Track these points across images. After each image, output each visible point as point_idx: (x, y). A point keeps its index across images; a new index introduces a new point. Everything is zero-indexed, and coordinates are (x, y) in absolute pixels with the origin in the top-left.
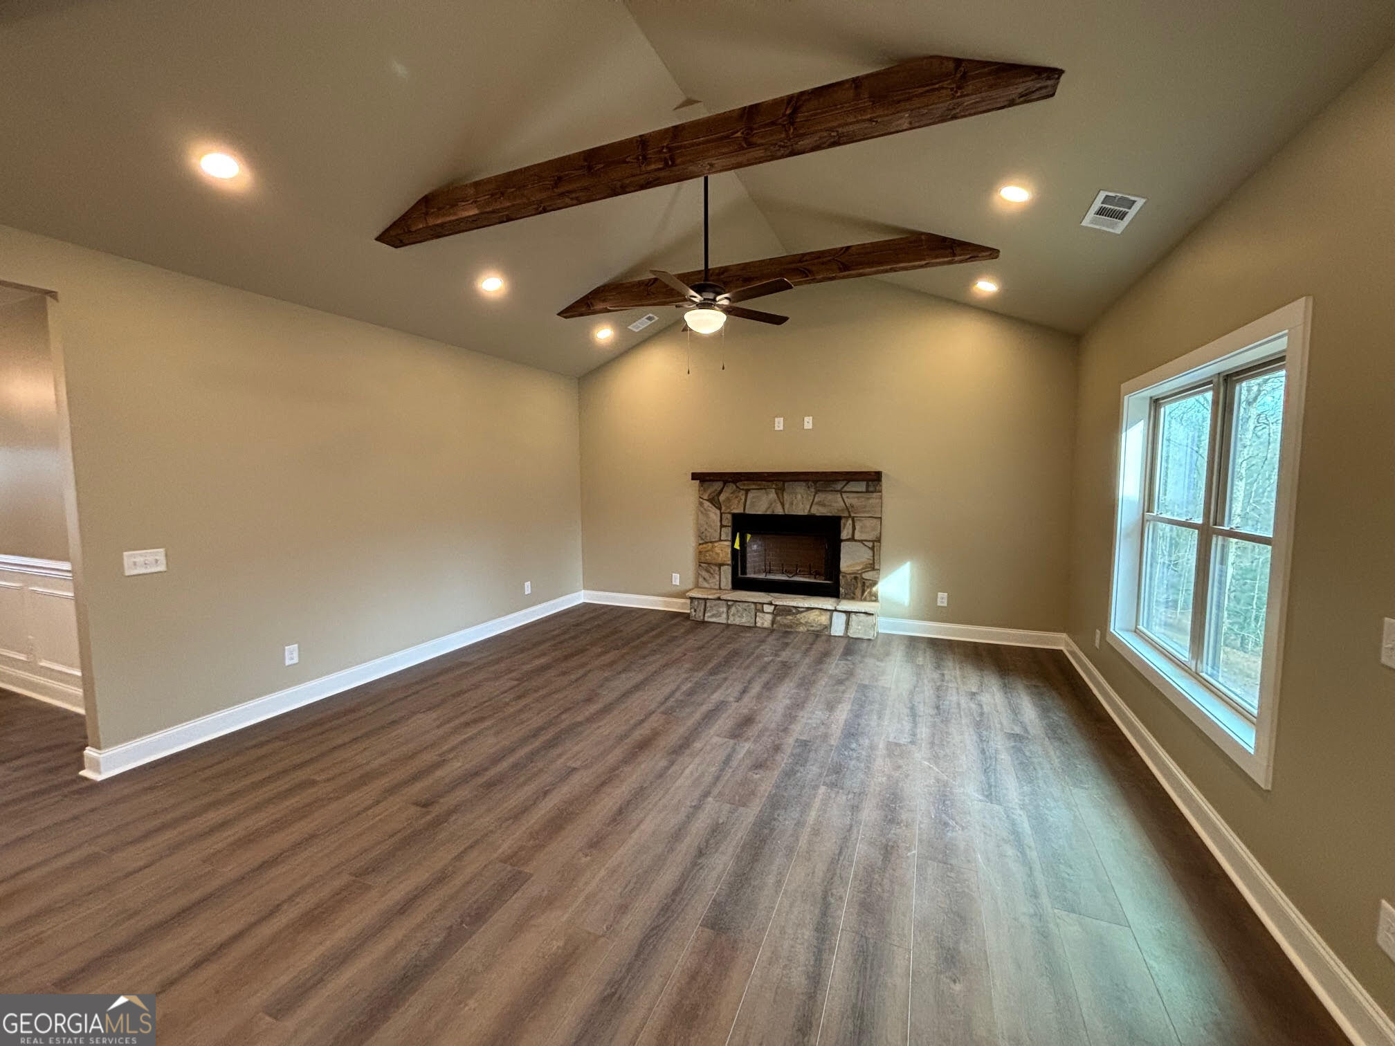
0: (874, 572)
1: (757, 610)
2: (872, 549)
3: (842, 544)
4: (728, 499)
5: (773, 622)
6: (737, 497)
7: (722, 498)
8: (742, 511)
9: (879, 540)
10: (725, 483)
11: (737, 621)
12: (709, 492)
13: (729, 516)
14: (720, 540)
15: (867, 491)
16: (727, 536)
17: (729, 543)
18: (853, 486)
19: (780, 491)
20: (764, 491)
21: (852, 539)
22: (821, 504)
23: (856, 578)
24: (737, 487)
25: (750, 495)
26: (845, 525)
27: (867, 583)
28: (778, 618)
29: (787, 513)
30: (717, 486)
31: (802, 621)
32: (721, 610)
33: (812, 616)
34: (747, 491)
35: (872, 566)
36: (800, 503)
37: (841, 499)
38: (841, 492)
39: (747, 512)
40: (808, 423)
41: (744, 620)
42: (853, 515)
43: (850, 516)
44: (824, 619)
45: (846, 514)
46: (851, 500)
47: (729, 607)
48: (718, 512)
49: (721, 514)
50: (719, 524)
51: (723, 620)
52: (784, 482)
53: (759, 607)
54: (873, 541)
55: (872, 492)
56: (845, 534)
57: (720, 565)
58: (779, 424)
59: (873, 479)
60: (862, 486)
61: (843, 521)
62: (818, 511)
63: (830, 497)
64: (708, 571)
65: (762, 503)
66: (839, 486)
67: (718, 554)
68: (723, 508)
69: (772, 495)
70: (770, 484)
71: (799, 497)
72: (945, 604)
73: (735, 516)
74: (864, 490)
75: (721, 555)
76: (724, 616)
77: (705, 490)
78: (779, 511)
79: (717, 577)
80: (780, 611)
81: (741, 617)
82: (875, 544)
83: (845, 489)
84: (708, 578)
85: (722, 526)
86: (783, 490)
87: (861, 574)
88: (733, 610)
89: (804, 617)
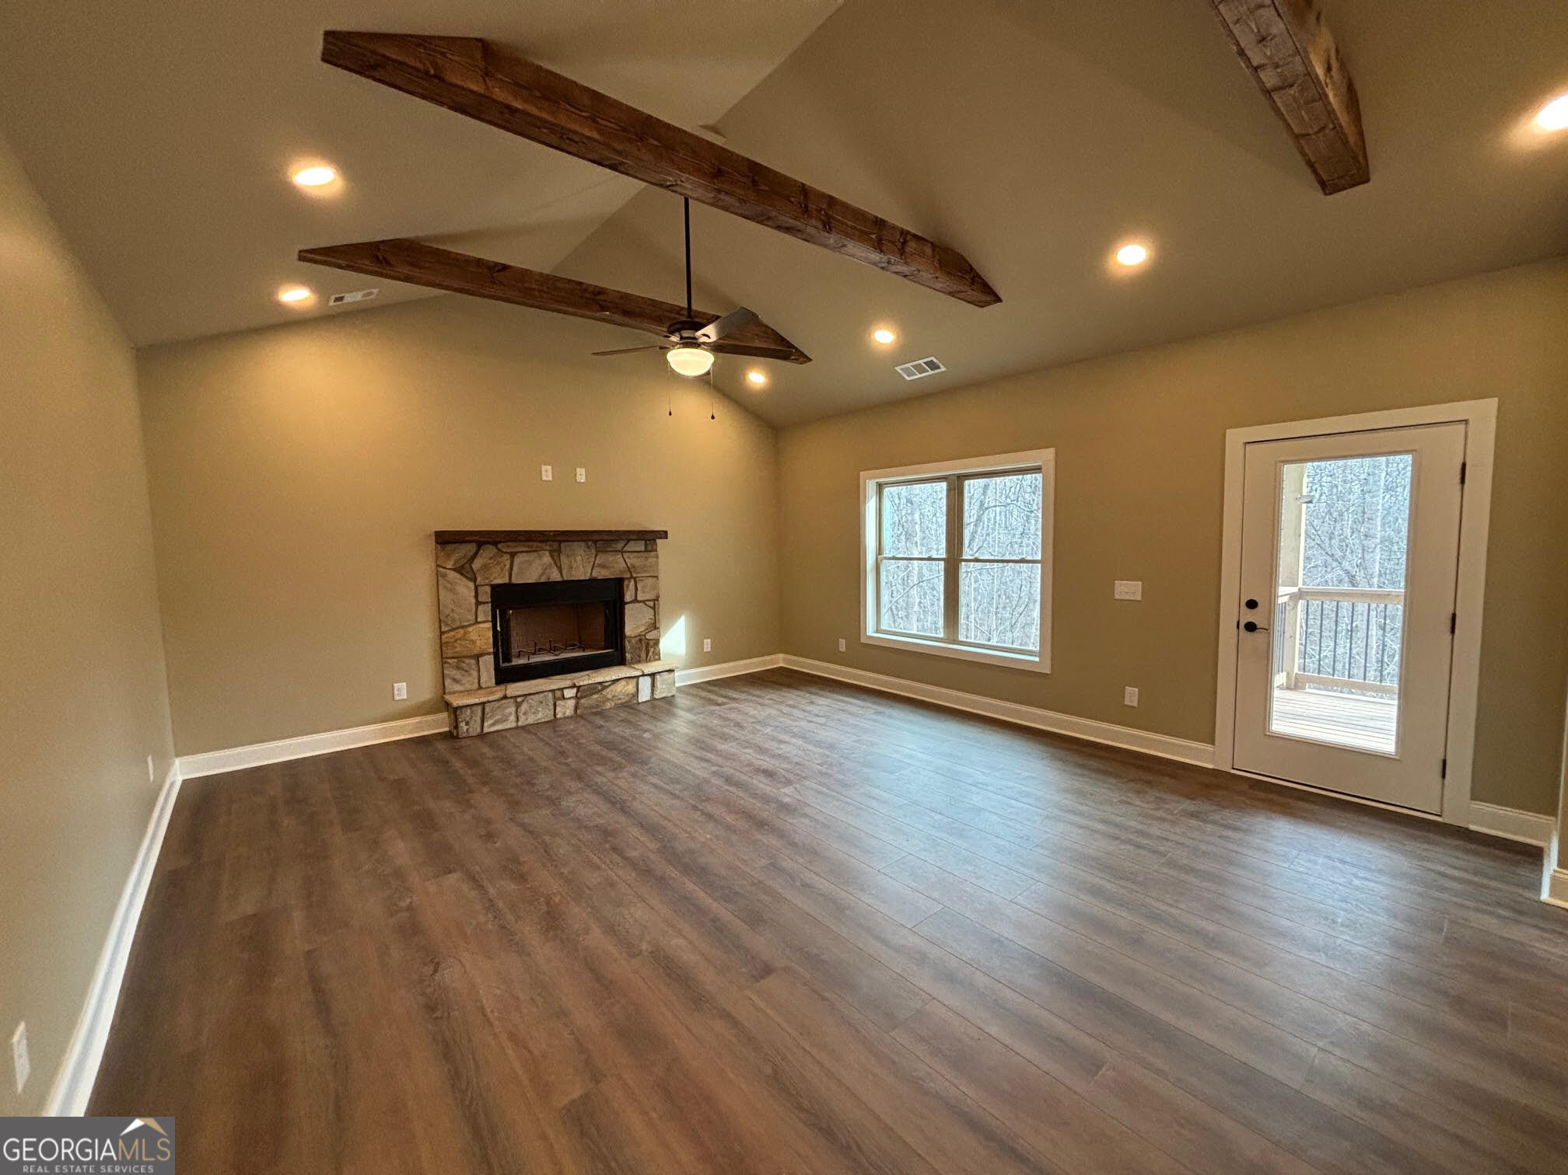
0: (656, 631)
1: (555, 700)
2: (654, 608)
3: (626, 606)
4: (485, 567)
5: (576, 708)
6: (499, 563)
7: (477, 564)
8: (506, 580)
9: (656, 599)
10: (480, 545)
11: (531, 719)
12: (454, 558)
13: (488, 589)
14: (477, 622)
15: (646, 551)
16: (486, 616)
17: (489, 625)
18: (633, 546)
19: (556, 554)
20: (535, 554)
21: (636, 601)
22: (603, 566)
23: (640, 640)
24: (499, 550)
25: (517, 561)
26: (628, 586)
27: (651, 643)
28: (582, 701)
29: (565, 579)
30: (468, 549)
31: (609, 696)
32: (508, 711)
33: (619, 688)
34: (513, 555)
35: (654, 626)
36: (580, 566)
37: (622, 559)
38: (622, 552)
39: (514, 581)
40: (581, 475)
41: (540, 716)
42: (634, 575)
43: (632, 577)
44: (630, 688)
45: (628, 576)
46: (632, 560)
47: (518, 705)
48: (471, 585)
49: (476, 588)
50: (473, 601)
51: (511, 723)
52: (560, 542)
53: (558, 694)
54: (654, 600)
55: (651, 551)
56: (628, 596)
57: (477, 657)
58: (547, 473)
59: (650, 538)
60: (640, 546)
61: (626, 582)
62: (600, 574)
63: (610, 558)
64: (458, 668)
65: (533, 568)
66: (619, 546)
67: (473, 642)
68: (479, 579)
69: (547, 559)
70: (542, 545)
71: (579, 558)
72: (709, 650)
73: (495, 588)
74: (643, 548)
75: (478, 643)
76: (513, 718)
77: (448, 556)
78: (555, 576)
79: (475, 674)
80: (582, 692)
81: (536, 712)
82: (654, 604)
83: (625, 549)
84: (458, 677)
85: (478, 603)
86: (559, 551)
87: (645, 635)
88: (524, 707)
89: (608, 693)
